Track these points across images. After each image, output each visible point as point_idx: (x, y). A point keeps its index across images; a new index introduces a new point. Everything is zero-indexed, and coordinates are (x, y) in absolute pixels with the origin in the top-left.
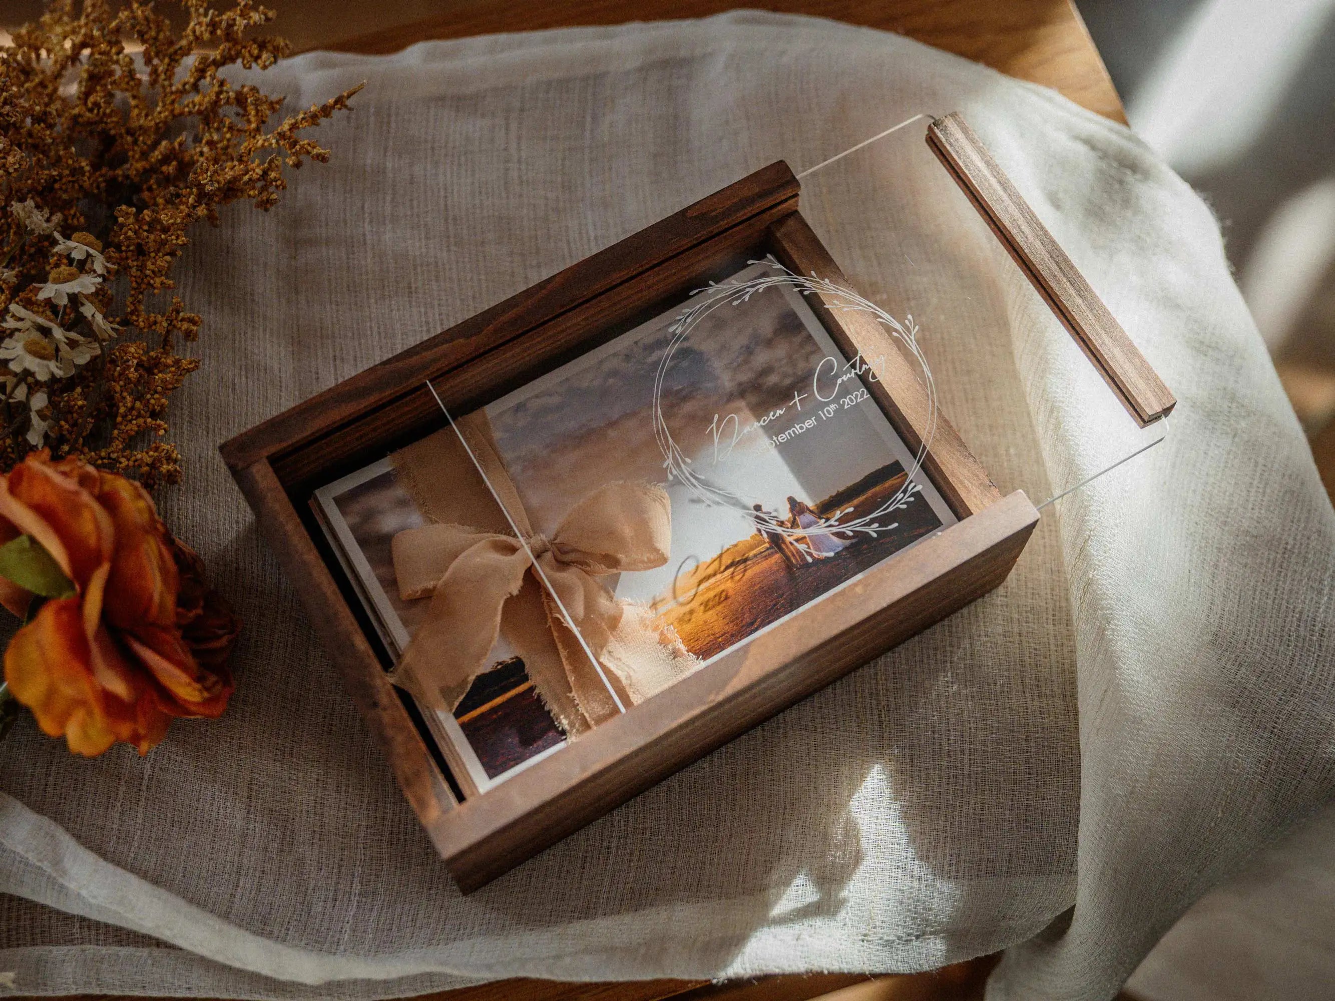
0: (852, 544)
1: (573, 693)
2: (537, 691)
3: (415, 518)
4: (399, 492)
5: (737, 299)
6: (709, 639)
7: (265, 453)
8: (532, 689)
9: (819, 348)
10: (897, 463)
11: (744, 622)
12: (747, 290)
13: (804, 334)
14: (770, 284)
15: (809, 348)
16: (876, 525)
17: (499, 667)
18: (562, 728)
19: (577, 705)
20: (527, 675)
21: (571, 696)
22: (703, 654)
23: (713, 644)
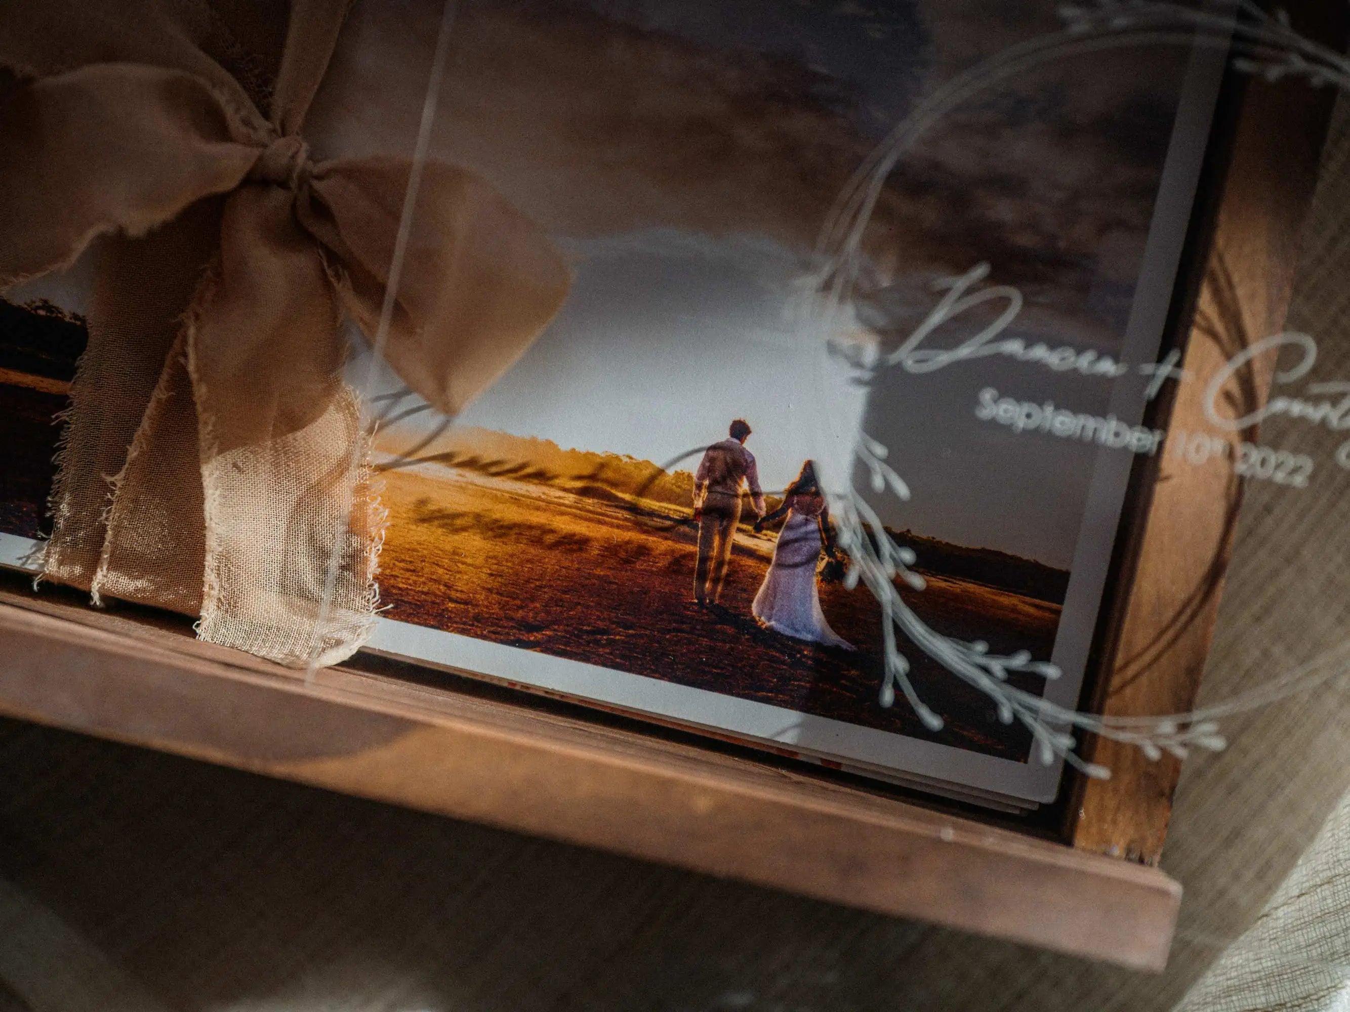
0: (837, 648)
1: (118, 479)
2: (64, 415)
6: (433, 587)
8: (62, 402)
9: (1146, 229)
10: (1063, 578)
11: (520, 613)
17: (42, 312)
18: (52, 517)
19: (110, 503)
20: (74, 371)
21: (109, 479)
22: (398, 604)
23: (433, 603)
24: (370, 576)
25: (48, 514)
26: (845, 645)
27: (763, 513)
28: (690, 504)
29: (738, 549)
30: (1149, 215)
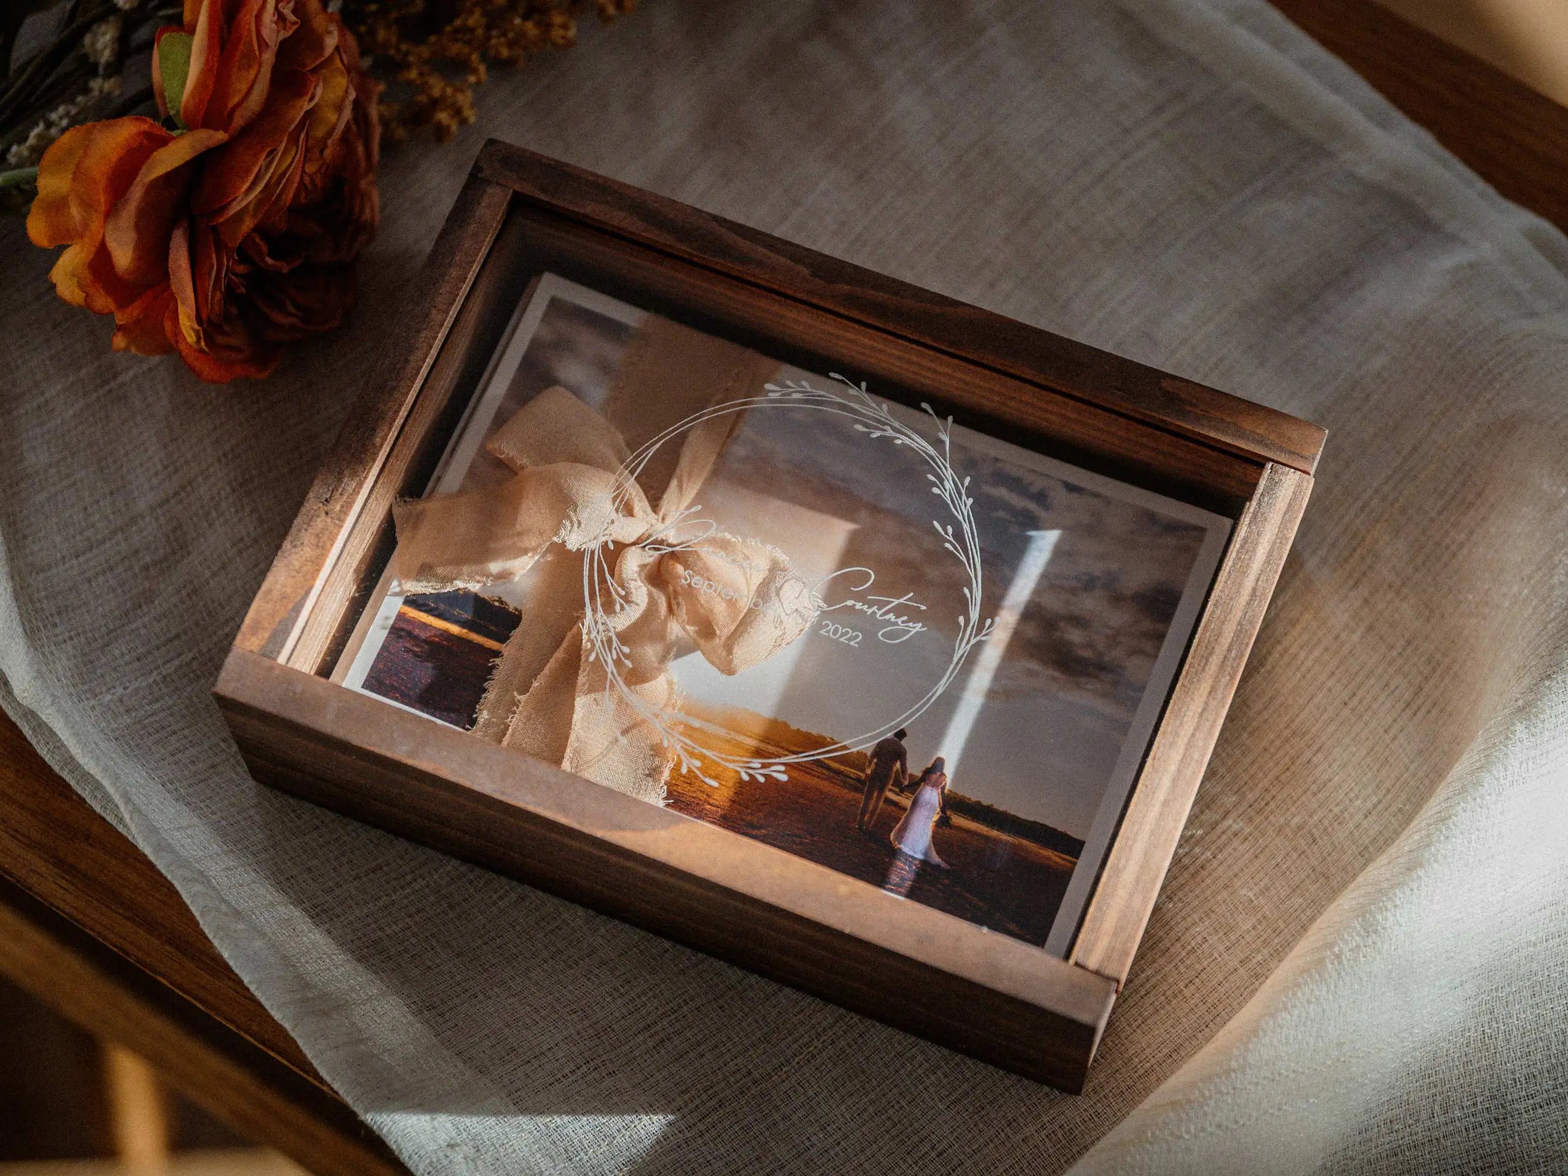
0: (938, 866)
1: (522, 698)
2: (498, 661)
3: (598, 393)
4: (614, 353)
5: (866, 425)
6: (699, 795)
7: (517, 187)
8: (497, 654)
10: (1080, 844)
12: (886, 427)
13: (1160, 626)
14: (914, 445)
15: (1148, 646)
16: (698, 764)
17: (497, 604)
18: (477, 718)
19: (515, 713)
20: (508, 638)
21: (519, 697)
22: (676, 801)
23: (698, 804)
24: (663, 782)
25: (474, 716)
26: (944, 865)
27: (906, 783)
28: (863, 770)
29: (888, 801)
30: (1159, 649)
